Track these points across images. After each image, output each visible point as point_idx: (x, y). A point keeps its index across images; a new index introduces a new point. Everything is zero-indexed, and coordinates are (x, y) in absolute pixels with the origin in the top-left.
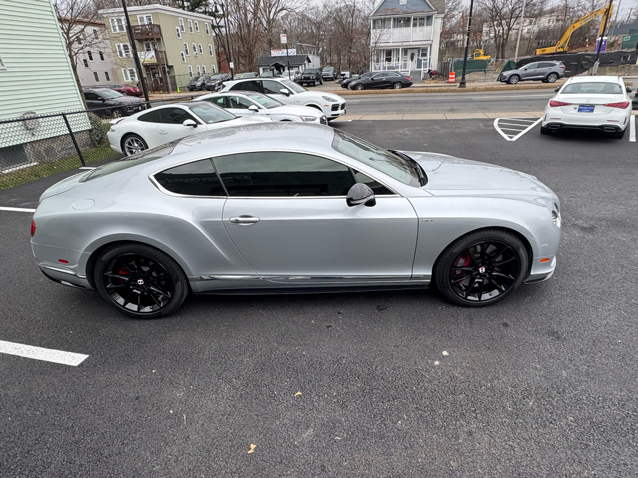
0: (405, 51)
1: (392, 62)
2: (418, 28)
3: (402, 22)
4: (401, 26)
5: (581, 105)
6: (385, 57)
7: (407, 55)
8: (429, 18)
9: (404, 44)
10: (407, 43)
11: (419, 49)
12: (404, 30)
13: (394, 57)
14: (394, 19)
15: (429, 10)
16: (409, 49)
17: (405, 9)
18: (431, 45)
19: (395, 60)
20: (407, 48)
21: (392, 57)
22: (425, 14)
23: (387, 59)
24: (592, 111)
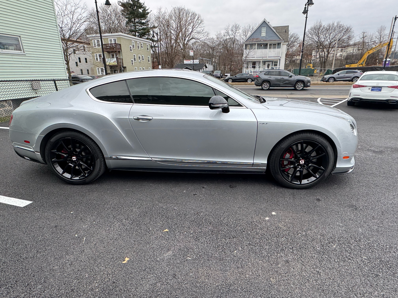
0: (264, 62)
1: (256, 69)
2: (272, 50)
3: (262, 46)
4: (262, 49)
5: (373, 87)
6: (252, 66)
7: (265, 65)
8: (279, 44)
9: (264, 58)
10: (265, 58)
11: (272, 62)
12: (264, 50)
13: (257, 66)
14: (258, 44)
15: (279, 39)
16: (267, 61)
17: (264, 39)
18: (280, 59)
19: (258, 68)
20: (265, 61)
21: (256, 66)
22: (277, 42)
23: (253, 67)
24: (380, 90)
